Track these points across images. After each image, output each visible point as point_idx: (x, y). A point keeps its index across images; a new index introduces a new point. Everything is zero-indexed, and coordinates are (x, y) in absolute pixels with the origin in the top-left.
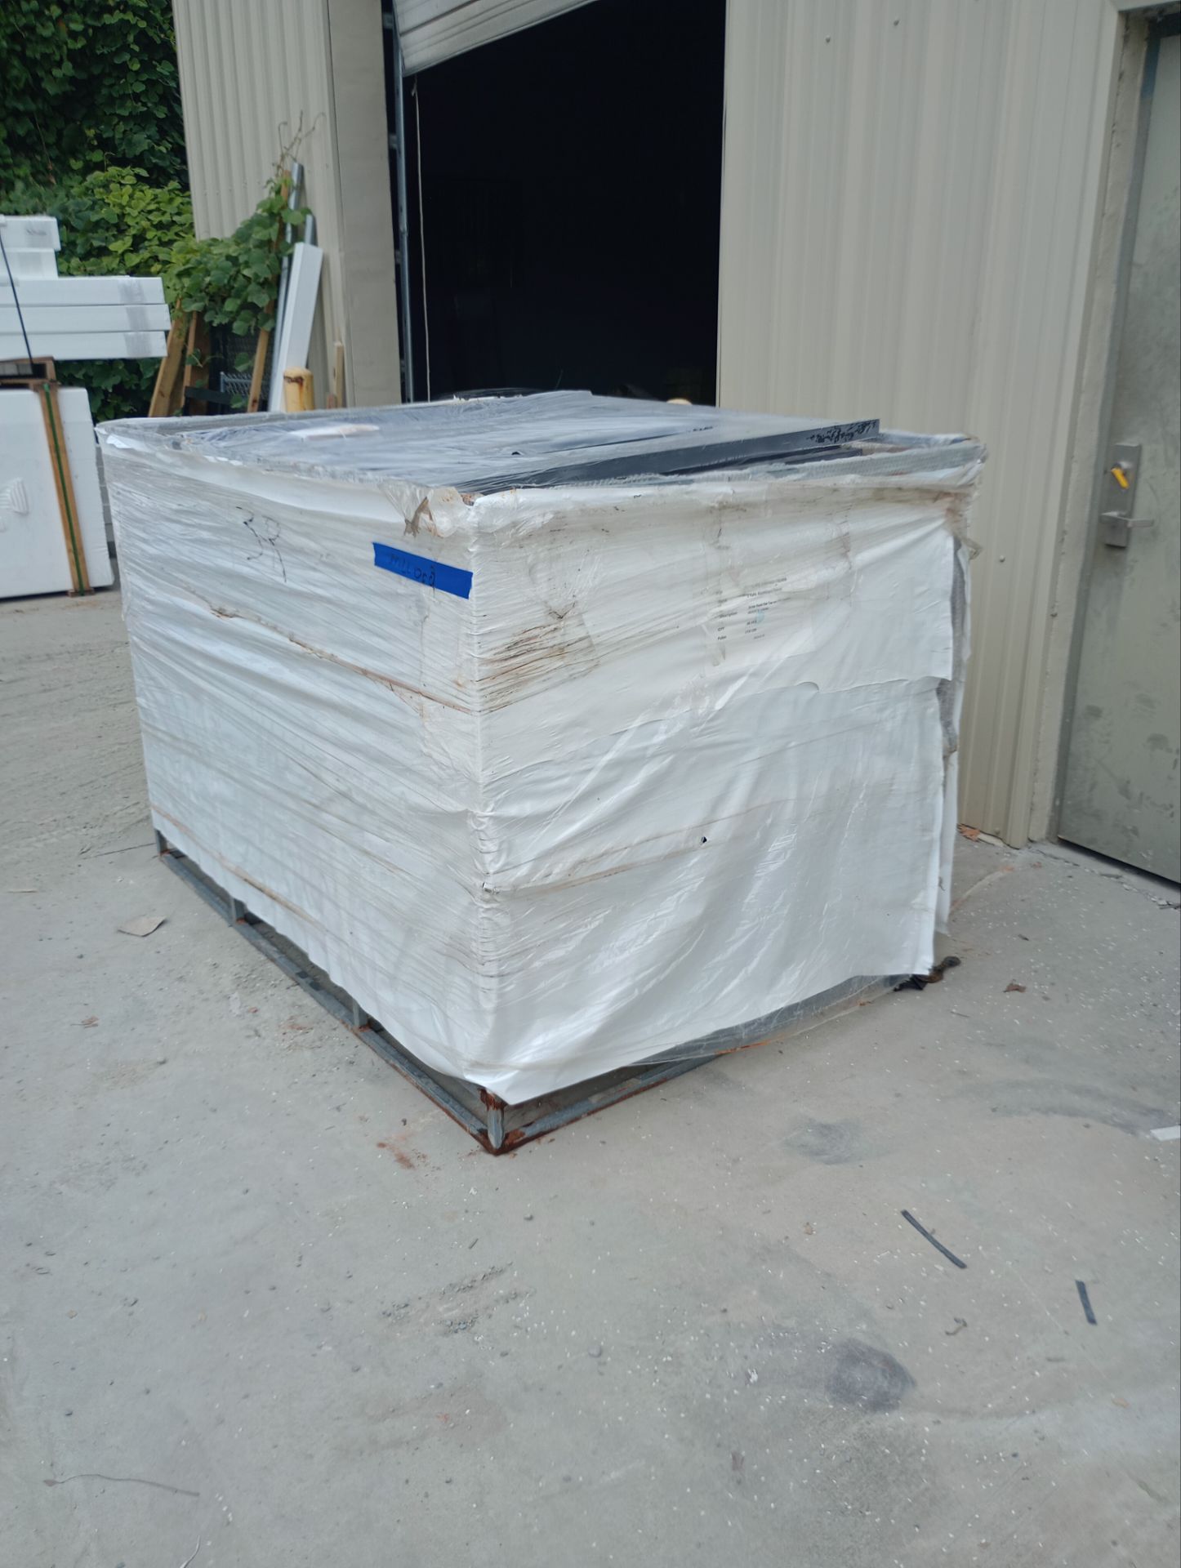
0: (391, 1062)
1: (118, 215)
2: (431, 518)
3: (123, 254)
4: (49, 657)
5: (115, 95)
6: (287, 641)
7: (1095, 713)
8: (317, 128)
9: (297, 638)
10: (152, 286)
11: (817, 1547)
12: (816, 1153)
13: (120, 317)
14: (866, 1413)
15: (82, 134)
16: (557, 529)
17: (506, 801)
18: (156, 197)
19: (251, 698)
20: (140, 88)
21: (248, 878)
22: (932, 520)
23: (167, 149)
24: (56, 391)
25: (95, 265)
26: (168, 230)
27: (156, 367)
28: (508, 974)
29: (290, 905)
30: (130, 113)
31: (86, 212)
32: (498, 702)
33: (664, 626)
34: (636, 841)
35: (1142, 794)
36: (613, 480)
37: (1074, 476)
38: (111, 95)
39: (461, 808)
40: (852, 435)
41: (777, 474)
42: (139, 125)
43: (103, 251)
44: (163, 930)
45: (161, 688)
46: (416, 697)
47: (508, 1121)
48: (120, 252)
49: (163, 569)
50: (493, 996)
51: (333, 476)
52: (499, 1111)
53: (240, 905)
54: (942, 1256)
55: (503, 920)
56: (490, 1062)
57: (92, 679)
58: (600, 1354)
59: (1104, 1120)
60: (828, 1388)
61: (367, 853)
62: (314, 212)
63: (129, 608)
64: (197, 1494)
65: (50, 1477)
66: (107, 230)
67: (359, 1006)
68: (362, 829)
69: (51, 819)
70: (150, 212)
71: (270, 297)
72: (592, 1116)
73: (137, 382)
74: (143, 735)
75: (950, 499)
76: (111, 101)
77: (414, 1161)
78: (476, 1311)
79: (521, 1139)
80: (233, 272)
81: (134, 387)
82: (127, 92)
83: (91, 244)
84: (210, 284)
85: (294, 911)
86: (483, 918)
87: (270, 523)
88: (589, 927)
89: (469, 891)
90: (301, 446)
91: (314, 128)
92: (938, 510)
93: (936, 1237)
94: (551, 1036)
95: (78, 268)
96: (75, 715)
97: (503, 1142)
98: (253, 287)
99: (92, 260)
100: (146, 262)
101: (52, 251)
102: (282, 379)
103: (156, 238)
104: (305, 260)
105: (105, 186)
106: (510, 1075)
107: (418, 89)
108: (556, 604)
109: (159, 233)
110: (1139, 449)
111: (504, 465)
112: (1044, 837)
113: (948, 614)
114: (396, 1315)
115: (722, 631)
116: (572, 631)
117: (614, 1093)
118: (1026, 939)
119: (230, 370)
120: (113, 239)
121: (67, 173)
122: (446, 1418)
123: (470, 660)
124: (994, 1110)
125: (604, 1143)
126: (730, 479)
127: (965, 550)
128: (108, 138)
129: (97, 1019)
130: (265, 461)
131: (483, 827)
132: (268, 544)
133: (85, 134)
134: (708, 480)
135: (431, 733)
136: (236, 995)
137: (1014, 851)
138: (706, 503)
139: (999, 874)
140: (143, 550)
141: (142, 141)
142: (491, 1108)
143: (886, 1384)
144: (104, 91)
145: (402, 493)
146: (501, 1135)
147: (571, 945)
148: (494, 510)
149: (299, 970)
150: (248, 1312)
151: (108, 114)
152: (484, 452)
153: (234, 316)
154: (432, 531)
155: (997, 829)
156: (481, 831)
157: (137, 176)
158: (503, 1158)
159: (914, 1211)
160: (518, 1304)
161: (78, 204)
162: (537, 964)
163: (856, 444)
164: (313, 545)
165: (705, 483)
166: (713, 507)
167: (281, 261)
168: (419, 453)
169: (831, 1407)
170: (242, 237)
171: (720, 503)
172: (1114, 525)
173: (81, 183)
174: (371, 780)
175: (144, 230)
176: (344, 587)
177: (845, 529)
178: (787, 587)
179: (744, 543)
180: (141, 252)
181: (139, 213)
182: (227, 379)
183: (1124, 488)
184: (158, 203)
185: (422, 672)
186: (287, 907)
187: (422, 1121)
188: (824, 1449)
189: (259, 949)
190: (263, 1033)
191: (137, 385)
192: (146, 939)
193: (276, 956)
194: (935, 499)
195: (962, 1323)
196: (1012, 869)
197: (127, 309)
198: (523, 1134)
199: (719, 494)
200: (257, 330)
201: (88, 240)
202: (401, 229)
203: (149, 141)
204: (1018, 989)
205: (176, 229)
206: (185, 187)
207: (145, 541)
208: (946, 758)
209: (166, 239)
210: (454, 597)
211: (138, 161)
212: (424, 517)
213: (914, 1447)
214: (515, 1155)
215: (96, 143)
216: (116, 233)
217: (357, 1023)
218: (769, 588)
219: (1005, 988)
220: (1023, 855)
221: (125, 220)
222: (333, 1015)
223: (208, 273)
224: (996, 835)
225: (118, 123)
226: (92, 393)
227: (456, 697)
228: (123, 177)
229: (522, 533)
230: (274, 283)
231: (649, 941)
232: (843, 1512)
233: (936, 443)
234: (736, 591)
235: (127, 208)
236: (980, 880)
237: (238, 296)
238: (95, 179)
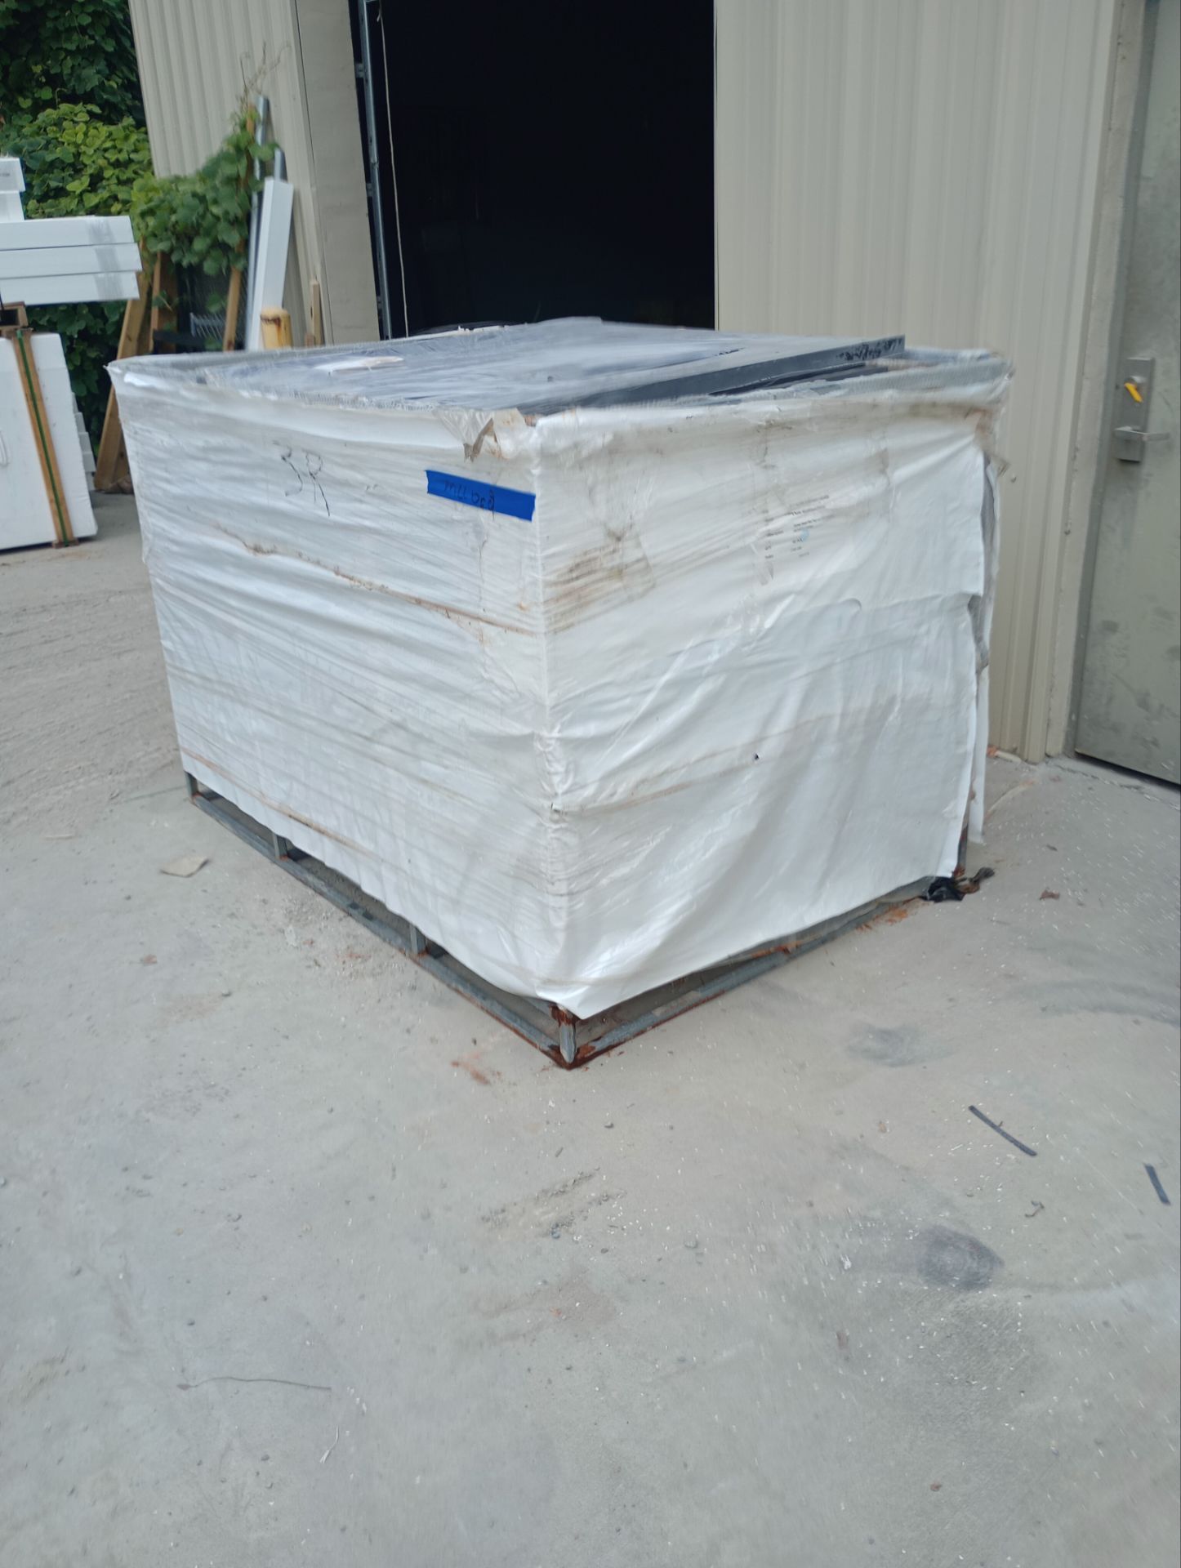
0: (454, 985)
1: (73, 154)
2: (496, 440)
3: (81, 194)
4: (44, 609)
5: (61, 28)
6: (332, 575)
7: (1111, 627)
8: (282, 59)
9: (342, 571)
10: (120, 226)
11: (930, 1415)
12: (879, 1057)
13: (89, 259)
14: (960, 1292)
15: (29, 70)
16: (616, 450)
17: (571, 723)
18: (110, 134)
19: (292, 634)
20: (86, 20)
21: (292, 814)
22: (962, 436)
23: (117, 84)
24: (29, 337)
25: (53, 207)
26: (126, 168)
27: (122, 310)
28: (578, 892)
29: (340, 837)
30: (78, 47)
31: (40, 152)
32: (562, 624)
33: (715, 547)
34: (693, 759)
35: (1162, 706)
36: (665, 402)
37: (1085, 394)
38: (56, 28)
39: (527, 731)
40: (880, 352)
41: (820, 390)
42: (87, 59)
43: (60, 192)
44: (207, 870)
45: (188, 629)
46: (475, 624)
47: (579, 1034)
48: (78, 192)
49: (190, 509)
50: (563, 914)
51: (379, 406)
52: (571, 1027)
53: (283, 841)
54: (1012, 1145)
55: (571, 840)
56: (563, 977)
57: (91, 629)
58: (696, 1246)
59: (1153, 1017)
60: (920, 1271)
61: (425, 782)
62: (282, 146)
63: (150, 550)
64: (329, 1389)
65: (184, 1382)
66: (63, 170)
67: (417, 930)
68: (417, 757)
69: (75, 767)
70: (106, 150)
71: (241, 235)
72: (656, 1028)
73: (102, 326)
74: (170, 679)
75: (979, 414)
76: (57, 34)
77: (489, 1077)
78: (572, 1213)
79: (592, 1053)
80: (201, 210)
81: (99, 332)
82: (72, 25)
83: (48, 186)
84: (177, 222)
85: (345, 844)
86: (552, 838)
87: (310, 456)
88: (651, 844)
89: (536, 812)
90: (329, 379)
91: (279, 61)
92: (968, 426)
93: (1003, 1128)
94: (619, 951)
95: (36, 211)
96: (80, 665)
97: (576, 1055)
98: (222, 225)
99: (50, 201)
100: (105, 202)
101: (17, 192)
102: (259, 319)
103: (114, 176)
104: (275, 197)
105: (58, 123)
106: (581, 991)
107: (383, 15)
108: (614, 525)
109: (117, 171)
110: (1152, 363)
111: (543, 391)
112: (1060, 752)
113: (979, 529)
114: (495, 1219)
115: (769, 550)
116: (630, 553)
117: (675, 1005)
118: (1054, 849)
119: (201, 311)
120: (70, 179)
121: (16, 112)
122: (559, 1312)
123: (534, 583)
124: (1044, 1009)
125: (671, 1053)
126: (775, 397)
127: (994, 464)
128: (56, 74)
129: (154, 956)
130: (303, 395)
131: (551, 748)
132: (310, 479)
133: (31, 69)
134: (755, 399)
135: (492, 659)
136: (291, 928)
137: (1032, 767)
138: (754, 422)
139: (1020, 789)
140: (164, 491)
141: (92, 77)
142: (563, 1024)
143: (975, 1265)
144: (50, 25)
145: (460, 418)
146: (573, 1050)
147: (635, 863)
148: (556, 432)
149: (349, 902)
150: (351, 1220)
151: (54, 48)
152: (518, 378)
153: (203, 256)
154: (497, 455)
155: (1014, 746)
156: (550, 753)
157: (91, 113)
158: (576, 1072)
159: (979, 1106)
160: (611, 1205)
161: (31, 145)
162: (604, 882)
163: (882, 362)
164: (359, 477)
165: (752, 403)
166: (760, 426)
167: (250, 199)
168: (451, 381)
169: (926, 1288)
170: (208, 173)
171: (768, 422)
172: (1128, 441)
173: (31, 122)
174: (428, 709)
175: (101, 170)
176: (395, 518)
177: (883, 445)
178: (830, 504)
179: (790, 461)
180: (99, 191)
181: (95, 151)
182: (197, 321)
183: (1138, 402)
184: (114, 140)
185: (481, 598)
186: (337, 840)
187: (492, 1040)
188: (925, 1327)
189: (306, 883)
190: (323, 963)
191: (102, 330)
192: (190, 879)
193: (325, 890)
194: (967, 415)
195: (1039, 1206)
196: (1032, 783)
197: (96, 250)
198: (593, 1048)
199: (766, 413)
200: (229, 270)
201: (44, 182)
202: (372, 161)
203: (99, 76)
204: (1052, 896)
205: (134, 167)
206: (141, 123)
207: (168, 481)
208: (978, 672)
209: (124, 177)
210: (515, 520)
211: (88, 98)
212: (488, 440)
213: (1009, 1320)
214: (587, 1068)
215: (44, 80)
216: (72, 173)
217: (415, 949)
218: (812, 506)
219: (1040, 895)
220: (1042, 770)
221: (81, 159)
222: (390, 943)
223: (173, 211)
224: (1014, 752)
225: (65, 58)
226: (64, 338)
227: (519, 620)
228: (76, 115)
229: (585, 453)
230: (245, 221)
231: (707, 855)
232: (950, 1382)
233: (962, 360)
234: (782, 510)
235: (82, 147)
236: (1003, 794)
237: (207, 233)
238: (47, 116)
